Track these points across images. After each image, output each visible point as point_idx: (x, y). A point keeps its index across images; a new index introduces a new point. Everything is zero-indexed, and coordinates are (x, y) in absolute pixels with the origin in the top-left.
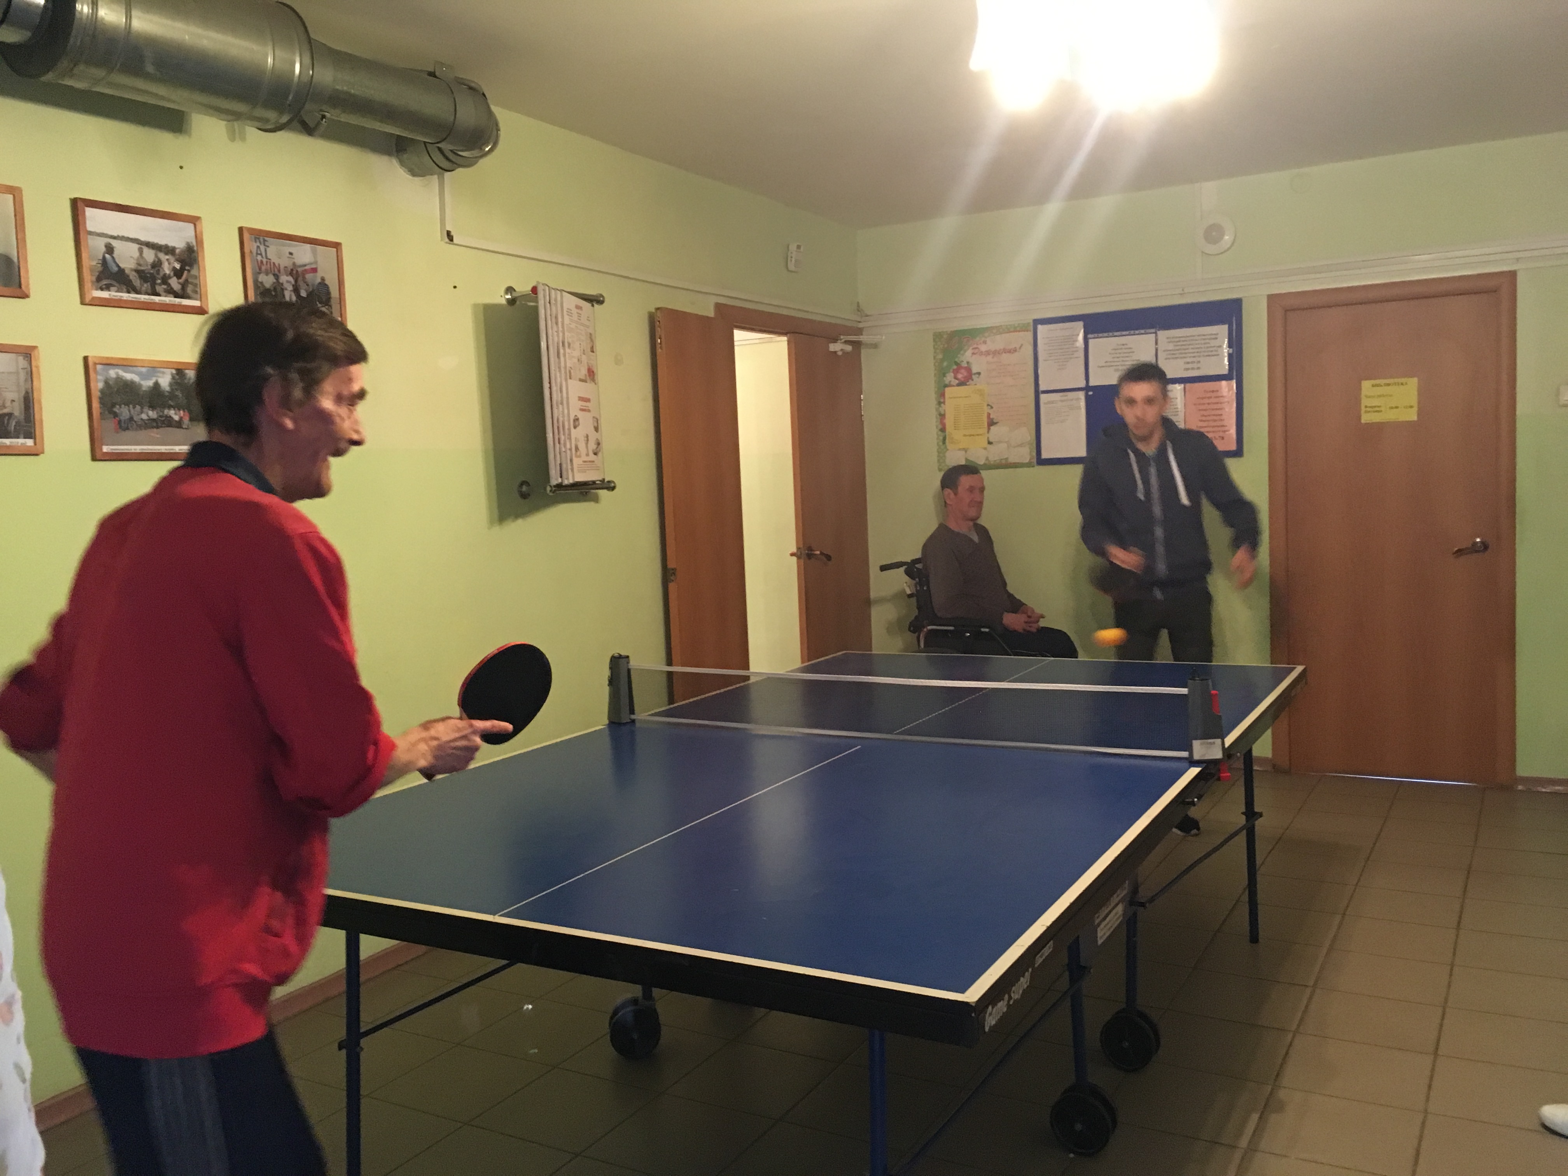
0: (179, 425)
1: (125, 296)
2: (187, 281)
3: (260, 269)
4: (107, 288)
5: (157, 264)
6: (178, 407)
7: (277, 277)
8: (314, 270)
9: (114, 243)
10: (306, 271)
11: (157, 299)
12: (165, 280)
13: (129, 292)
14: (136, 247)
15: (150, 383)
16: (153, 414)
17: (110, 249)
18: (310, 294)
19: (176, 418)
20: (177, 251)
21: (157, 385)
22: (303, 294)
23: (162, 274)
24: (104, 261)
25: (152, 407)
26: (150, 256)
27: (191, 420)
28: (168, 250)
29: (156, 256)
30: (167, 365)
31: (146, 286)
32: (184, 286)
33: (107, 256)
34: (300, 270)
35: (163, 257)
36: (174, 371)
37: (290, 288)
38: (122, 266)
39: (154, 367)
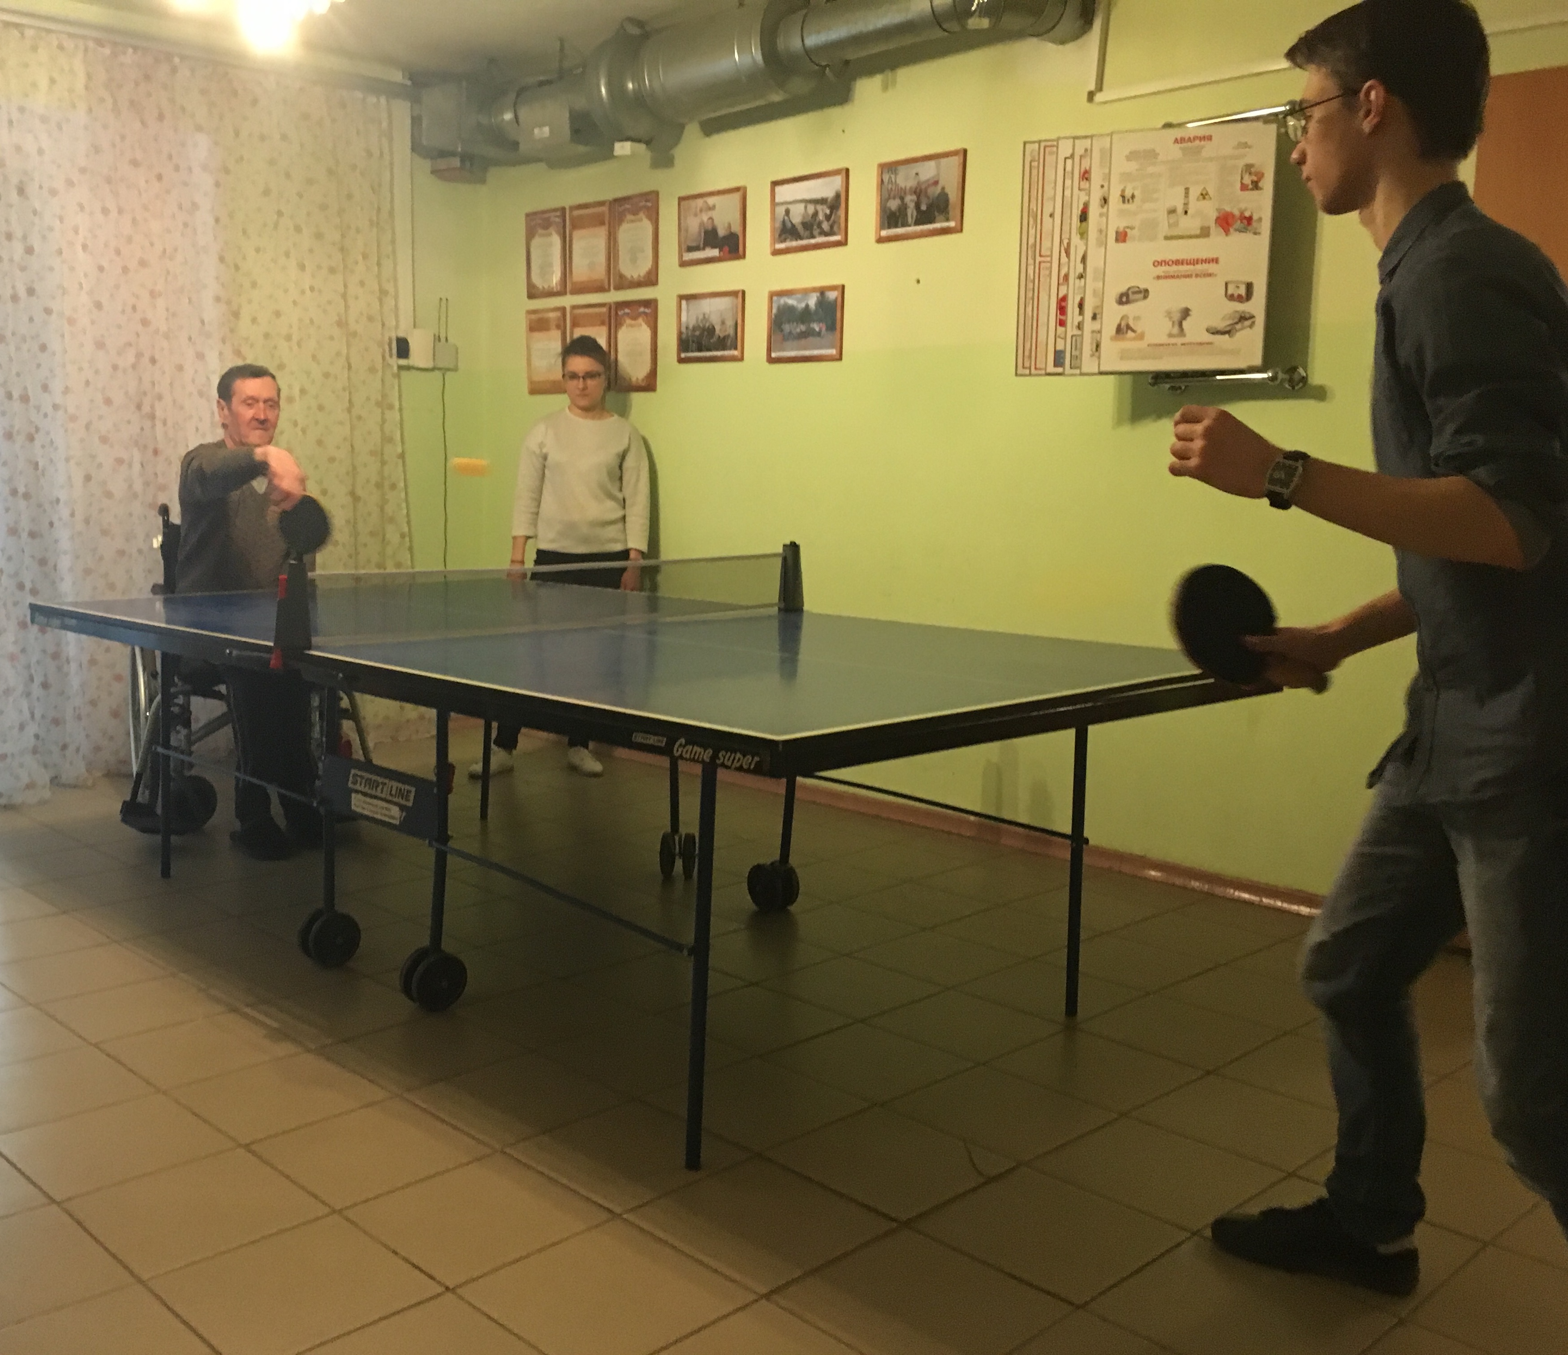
0: (819, 334)
1: (794, 244)
2: (834, 222)
3: (889, 195)
4: (784, 241)
5: (816, 214)
6: (819, 321)
7: (902, 199)
8: (936, 183)
9: (791, 207)
10: (929, 186)
11: (813, 241)
12: (819, 225)
13: (796, 240)
14: (802, 206)
15: (803, 305)
16: (803, 328)
17: (787, 212)
18: (930, 206)
19: (817, 329)
20: (829, 200)
21: (807, 306)
22: (924, 207)
23: (818, 220)
24: (784, 222)
25: (803, 322)
26: (811, 209)
27: (827, 330)
28: (822, 201)
29: (815, 209)
30: (814, 290)
31: (807, 233)
32: (832, 227)
33: (786, 218)
34: (923, 187)
35: (820, 207)
36: (818, 294)
37: (912, 205)
38: (794, 222)
39: (806, 292)
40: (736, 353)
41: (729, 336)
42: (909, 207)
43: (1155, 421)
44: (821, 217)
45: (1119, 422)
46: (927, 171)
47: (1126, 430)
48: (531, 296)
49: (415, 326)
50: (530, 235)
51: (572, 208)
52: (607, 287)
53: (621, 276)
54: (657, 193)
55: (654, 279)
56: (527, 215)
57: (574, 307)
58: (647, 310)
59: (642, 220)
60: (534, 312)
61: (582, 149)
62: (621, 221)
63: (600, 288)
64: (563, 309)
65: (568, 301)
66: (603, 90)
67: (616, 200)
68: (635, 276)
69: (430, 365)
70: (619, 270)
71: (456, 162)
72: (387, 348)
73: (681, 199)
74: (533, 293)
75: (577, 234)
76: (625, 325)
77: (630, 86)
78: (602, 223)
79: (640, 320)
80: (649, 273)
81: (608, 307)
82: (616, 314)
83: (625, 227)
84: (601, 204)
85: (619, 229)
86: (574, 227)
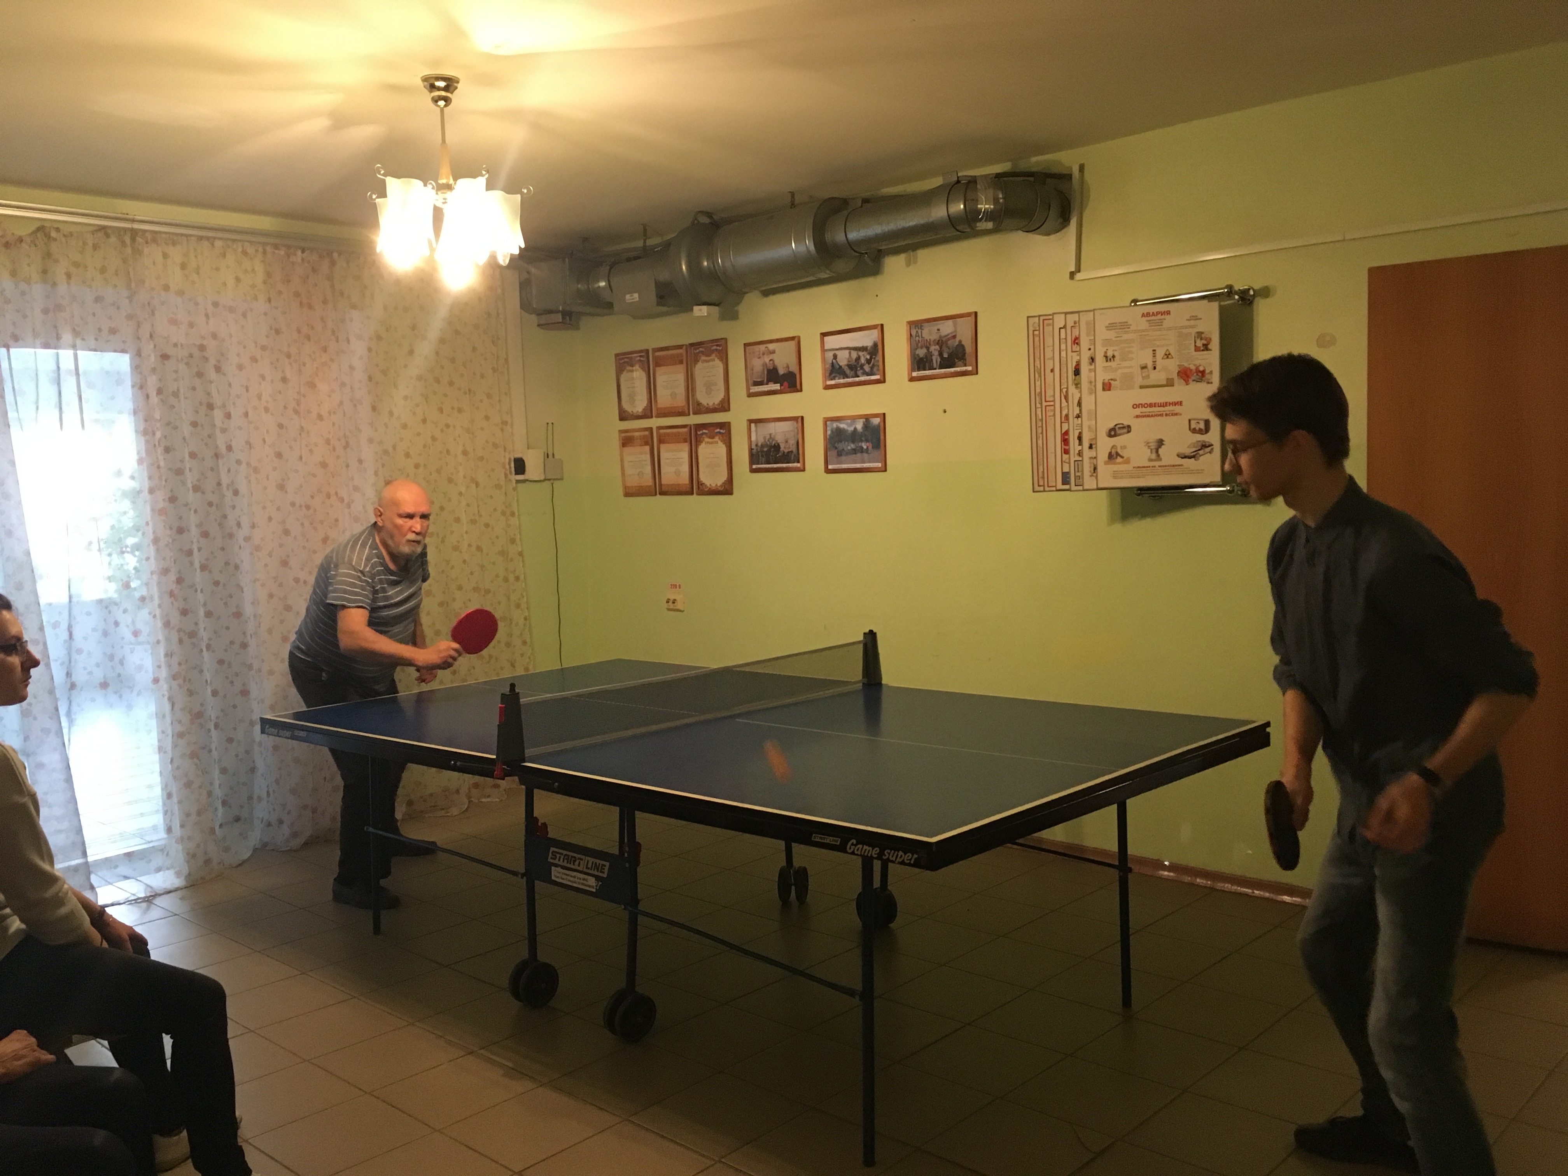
0: (867, 450)
1: (842, 381)
2: (873, 365)
3: (917, 345)
4: (834, 379)
5: (858, 358)
6: (867, 441)
7: (928, 348)
8: (954, 337)
9: (837, 352)
10: (949, 339)
11: (857, 379)
12: (862, 366)
13: (844, 378)
14: (847, 352)
15: (852, 429)
16: (852, 446)
17: (835, 357)
18: (950, 355)
19: (865, 447)
20: (868, 348)
21: (855, 429)
22: (946, 355)
23: (860, 364)
24: (832, 363)
25: (853, 442)
26: (854, 355)
27: (873, 448)
28: (863, 349)
29: (858, 354)
30: (860, 417)
31: (852, 373)
32: (872, 368)
33: (834, 361)
34: (944, 339)
35: (861, 353)
36: (864, 420)
37: (936, 353)
38: (841, 364)
39: (854, 418)
40: (798, 465)
41: (792, 452)
42: (934, 355)
43: (1140, 519)
44: (863, 361)
45: (1112, 520)
46: (947, 328)
47: (1118, 527)
48: (622, 419)
49: (528, 448)
50: (620, 370)
51: (655, 350)
52: (687, 412)
53: (699, 404)
54: (726, 339)
55: (726, 407)
56: (617, 355)
57: (659, 428)
58: (722, 431)
59: (714, 360)
60: (627, 431)
61: (664, 309)
62: (696, 361)
63: (681, 414)
64: (651, 429)
65: (654, 423)
66: (684, 267)
67: (692, 345)
68: (711, 404)
69: (542, 478)
70: (697, 399)
71: (559, 318)
72: (507, 467)
73: (746, 345)
74: (624, 416)
75: (660, 371)
76: (704, 443)
77: (705, 264)
78: (681, 362)
79: (717, 439)
80: (722, 402)
81: (689, 427)
82: (696, 433)
83: (699, 365)
84: (680, 347)
85: (695, 367)
86: (657, 365)
